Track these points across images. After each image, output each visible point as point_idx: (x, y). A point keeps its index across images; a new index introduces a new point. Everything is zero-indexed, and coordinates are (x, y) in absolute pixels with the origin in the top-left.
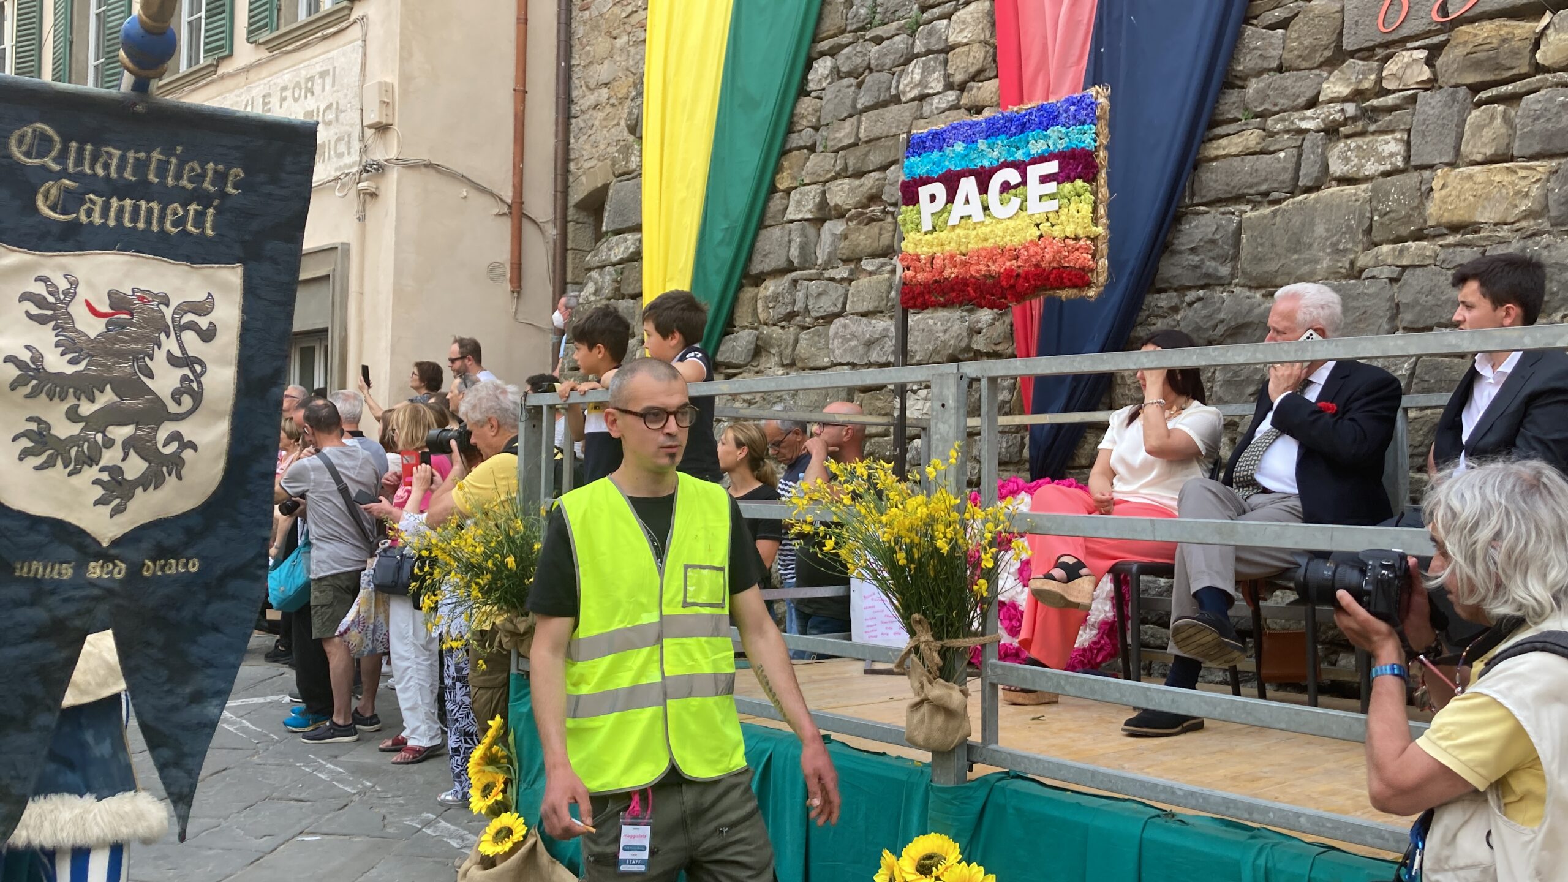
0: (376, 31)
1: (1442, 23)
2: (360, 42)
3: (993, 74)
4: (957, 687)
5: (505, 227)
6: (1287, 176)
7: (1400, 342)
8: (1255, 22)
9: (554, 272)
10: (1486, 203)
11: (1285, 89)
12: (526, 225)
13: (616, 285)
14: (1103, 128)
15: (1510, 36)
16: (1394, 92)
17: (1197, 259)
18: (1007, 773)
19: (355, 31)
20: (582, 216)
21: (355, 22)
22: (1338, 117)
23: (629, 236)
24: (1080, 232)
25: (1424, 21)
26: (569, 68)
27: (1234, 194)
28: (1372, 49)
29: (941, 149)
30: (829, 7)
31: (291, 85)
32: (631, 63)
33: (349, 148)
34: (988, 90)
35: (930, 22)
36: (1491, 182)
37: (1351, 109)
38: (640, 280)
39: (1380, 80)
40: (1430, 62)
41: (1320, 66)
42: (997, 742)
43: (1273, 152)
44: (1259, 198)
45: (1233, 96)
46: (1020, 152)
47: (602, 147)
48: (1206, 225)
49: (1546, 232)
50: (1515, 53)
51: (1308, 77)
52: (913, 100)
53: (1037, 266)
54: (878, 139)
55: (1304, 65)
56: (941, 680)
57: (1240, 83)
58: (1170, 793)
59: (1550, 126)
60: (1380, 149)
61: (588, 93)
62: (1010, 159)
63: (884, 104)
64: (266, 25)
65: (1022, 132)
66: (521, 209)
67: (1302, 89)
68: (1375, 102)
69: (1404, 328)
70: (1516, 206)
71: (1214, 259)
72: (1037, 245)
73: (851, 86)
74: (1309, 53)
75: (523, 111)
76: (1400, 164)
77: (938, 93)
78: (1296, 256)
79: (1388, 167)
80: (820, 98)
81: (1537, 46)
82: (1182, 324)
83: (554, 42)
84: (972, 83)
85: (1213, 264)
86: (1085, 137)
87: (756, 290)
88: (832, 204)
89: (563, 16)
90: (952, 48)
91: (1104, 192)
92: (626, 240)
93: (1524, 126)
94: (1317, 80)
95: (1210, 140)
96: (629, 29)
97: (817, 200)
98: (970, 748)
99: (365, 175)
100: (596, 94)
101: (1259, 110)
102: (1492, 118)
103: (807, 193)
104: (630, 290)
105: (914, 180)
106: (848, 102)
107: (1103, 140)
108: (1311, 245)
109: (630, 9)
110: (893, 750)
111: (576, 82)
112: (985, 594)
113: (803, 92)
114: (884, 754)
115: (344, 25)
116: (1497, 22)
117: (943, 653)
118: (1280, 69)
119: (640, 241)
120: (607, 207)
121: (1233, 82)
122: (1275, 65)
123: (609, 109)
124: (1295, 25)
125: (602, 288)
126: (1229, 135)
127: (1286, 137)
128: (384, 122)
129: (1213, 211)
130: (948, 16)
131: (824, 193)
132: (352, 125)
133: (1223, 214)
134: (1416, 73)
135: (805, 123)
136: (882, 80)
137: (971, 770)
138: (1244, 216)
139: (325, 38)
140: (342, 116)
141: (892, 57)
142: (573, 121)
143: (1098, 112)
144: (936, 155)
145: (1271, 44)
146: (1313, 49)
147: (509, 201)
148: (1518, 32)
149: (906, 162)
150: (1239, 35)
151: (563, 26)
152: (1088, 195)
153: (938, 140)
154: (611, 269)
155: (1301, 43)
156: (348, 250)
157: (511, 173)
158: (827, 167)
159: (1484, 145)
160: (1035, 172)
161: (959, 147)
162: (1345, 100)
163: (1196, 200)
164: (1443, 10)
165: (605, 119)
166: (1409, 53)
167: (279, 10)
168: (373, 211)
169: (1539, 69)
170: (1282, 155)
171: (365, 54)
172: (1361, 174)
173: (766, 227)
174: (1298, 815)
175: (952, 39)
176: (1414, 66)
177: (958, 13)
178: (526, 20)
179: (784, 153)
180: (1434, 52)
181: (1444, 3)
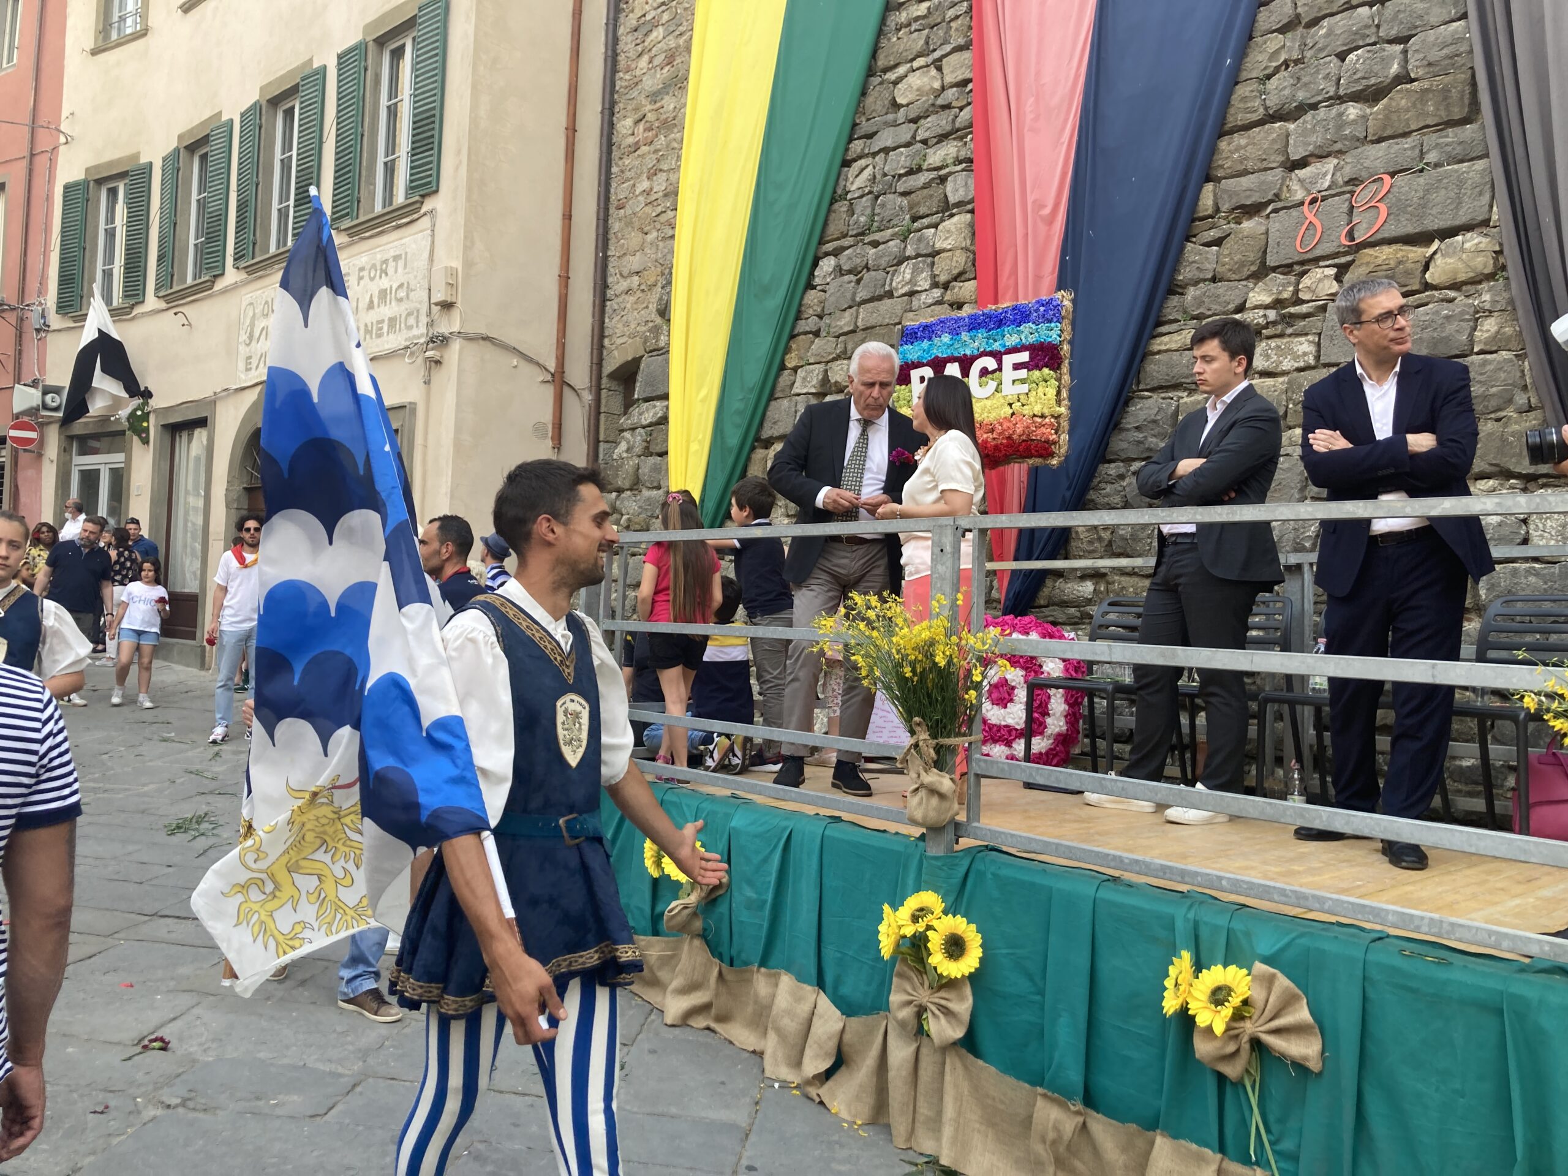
0: (444, 224)
1: (1349, 246)
2: (429, 232)
3: (973, 276)
4: (948, 776)
5: (549, 392)
7: (1310, 509)
8: (1194, 240)
9: (589, 432)
11: (1218, 296)
12: (567, 391)
13: (645, 444)
14: (1066, 325)
15: (1405, 259)
16: (1308, 302)
17: (1141, 435)
18: (986, 846)
19: (425, 222)
20: (614, 385)
21: (425, 214)
22: (1261, 321)
23: (658, 403)
24: (1046, 412)
25: (1334, 244)
26: (606, 258)
27: (1173, 382)
28: (1290, 266)
29: (930, 339)
30: (833, 214)
31: (368, 267)
32: (660, 255)
33: (417, 322)
34: (967, 289)
35: (920, 230)
37: (1272, 315)
38: (666, 440)
39: (1296, 291)
40: (1338, 278)
41: (1247, 279)
42: (979, 821)
44: (1193, 387)
45: (1174, 301)
46: (997, 344)
47: (633, 326)
48: (1149, 408)
50: (1408, 273)
51: (1237, 287)
52: (903, 295)
53: (1009, 438)
54: (873, 327)
55: (1234, 277)
56: (935, 770)
57: (1180, 290)
58: (1119, 863)
59: (1435, 335)
60: (1295, 349)
61: (621, 280)
62: (988, 349)
63: (879, 298)
64: (347, 214)
65: (999, 327)
66: (562, 377)
67: (1232, 297)
68: (1292, 310)
69: (1312, 498)
71: (1155, 436)
72: (1010, 421)
73: (850, 282)
74: (1239, 268)
75: (566, 294)
76: (1312, 362)
77: (926, 290)
79: (1302, 364)
80: (825, 291)
81: (1426, 268)
82: (1127, 489)
83: (594, 236)
84: (954, 283)
85: (1154, 440)
86: (1052, 333)
87: (766, 451)
88: (833, 381)
89: (602, 214)
90: (938, 253)
91: (1066, 378)
92: (655, 407)
94: (1245, 290)
95: (1154, 337)
96: (658, 226)
97: (820, 377)
98: (957, 825)
99: (431, 345)
100: (629, 281)
101: (1195, 313)
103: (812, 371)
104: (658, 449)
105: (906, 363)
106: (849, 295)
107: (1067, 336)
109: (659, 209)
110: (892, 827)
111: (611, 269)
112: (974, 702)
113: (810, 286)
114: (885, 831)
115: (415, 216)
116: (1394, 247)
117: (938, 749)
118: (1214, 280)
119: (667, 407)
120: (639, 378)
121: (1175, 289)
122: (1209, 276)
123: (639, 294)
124: (1228, 244)
125: (633, 447)
126: (1170, 333)
128: (449, 300)
129: (1155, 396)
130: (936, 226)
131: (826, 371)
132: (420, 302)
133: (1164, 398)
134: (1327, 286)
135: (811, 311)
136: (879, 277)
137: (957, 843)
138: (1181, 401)
139: (399, 227)
140: (412, 294)
141: (887, 259)
142: (608, 303)
143: (1063, 313)
144: (925, 344)
145: (1207, 259)
146: (1242, 264)
147: (553, 371)
148: (1411, 255)
149: (901, 349)
150: (1181, 250)
151: (601, 222)
152: (1053, 381)
153: (928, 332)
154: (642, 431)
155: (1232, 259)
156: (415, 409)
157: (555, 346)
158: (829, 350)
160: (1009, 360)
161: (946, 338)
162: (1267, 307)
163: (1141, 387)
164: (1351, 235)
165: (636, 303)
166: (1321, 270)
167: (359, 202)
168: (438, 376)
169: (1427, 286)
171: (433, 242)
172: (1279, 369)
173: (776, 399)
174: (1220, 878)
175: (939, 245)
176: (1325, 281)
177: (944, 224)
178: (571, 216)
179: (793, 337)
180: (1342, 270)
181: (1352, 230)
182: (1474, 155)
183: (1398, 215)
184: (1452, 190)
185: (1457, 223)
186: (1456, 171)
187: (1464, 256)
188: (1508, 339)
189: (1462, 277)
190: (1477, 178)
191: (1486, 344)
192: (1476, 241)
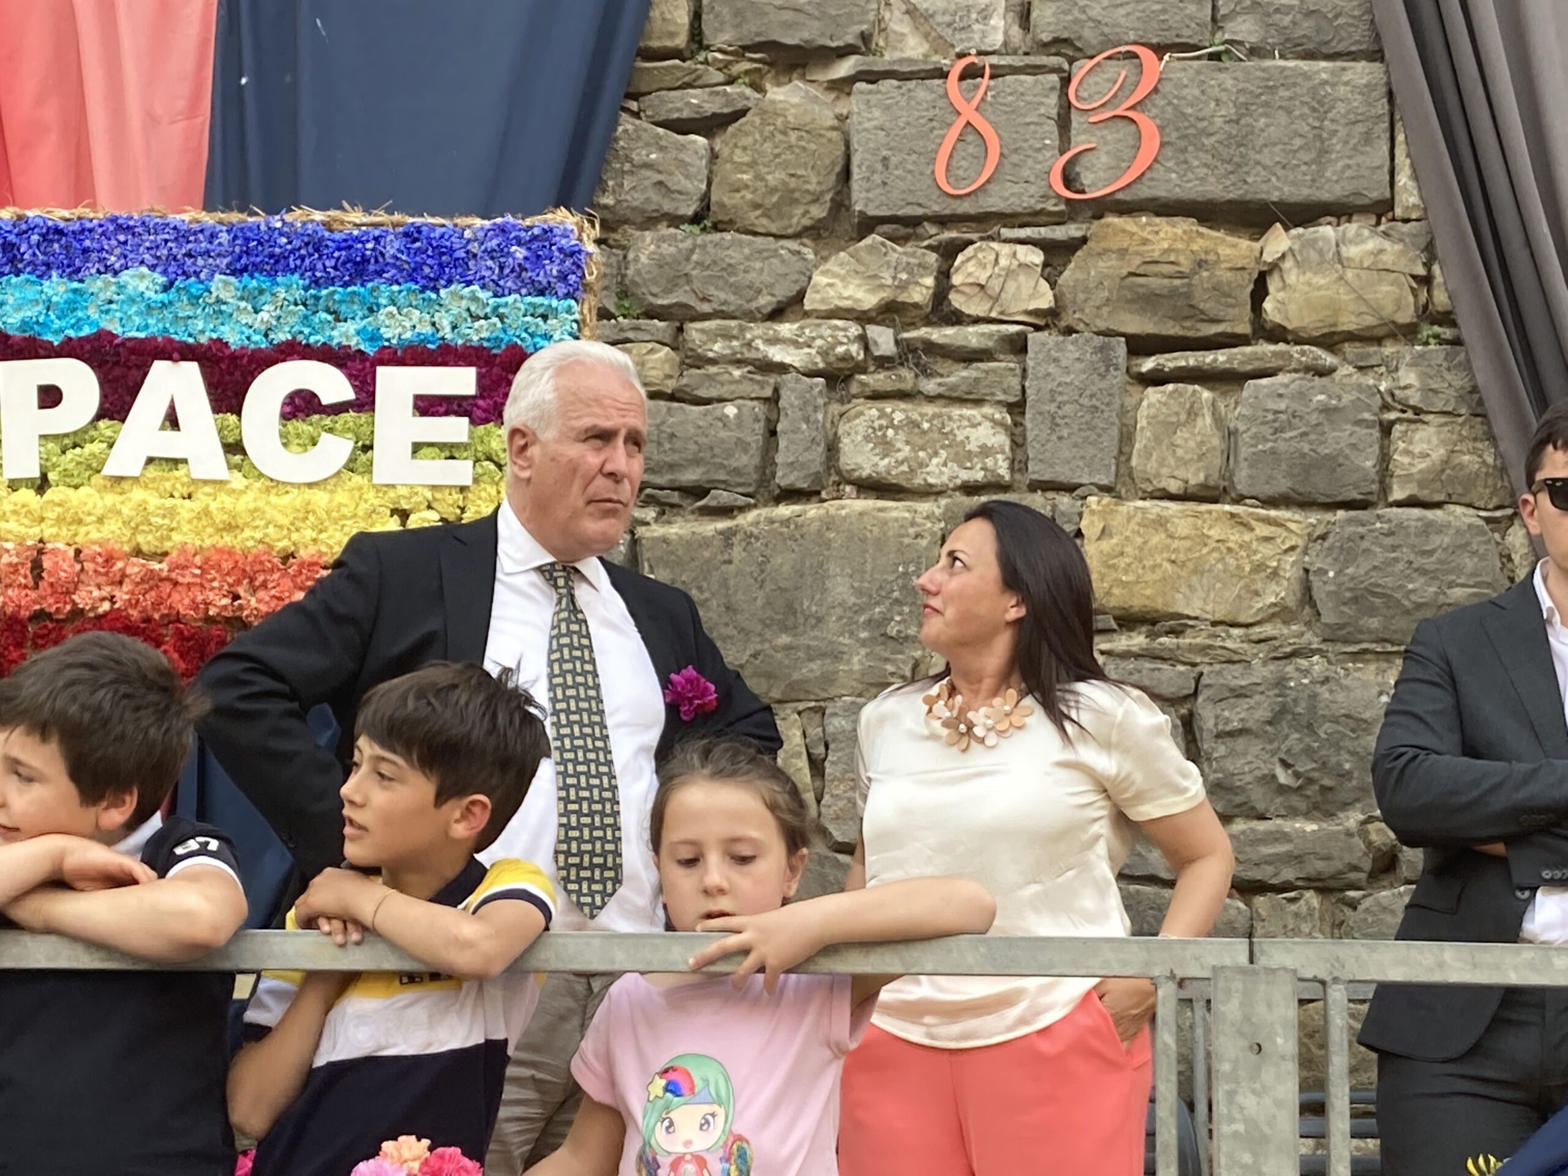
1: (1068, 201)
6: (747, 461)
8: (634, 105)
10: (1194, 579)
11: (730, 269)
15: (1212, 257)
16: (977, 321)
22: (854, 351)
25: (1033, 189)
28: (918, 223)
36: (1204, 539)
39: (943, 290)
40: (1049, 274)
41: (800, 236)
43: (707, 402)
44: (675, 497)
46: (351, 327)
49: (1318, 651)
50: (1219, 291)
51: (775, 254)
55: (765, 224)
59: (1306, 448)
60: (960, 436)
62: (314, 340)
65: (354, 279)
67: (766, 278)
68: (934, 334)
70: (1257, 593)
74: (777, 205)
76: (1004, 471)
78: (785, 639)
79: (979, 476)
81: (1262, 289)
93: (1258, 438)
94: (800, 265)
101: (660, 302)
102: (1193, 413)
108: (819, 620)
116: (1181, 224)
118: (696, 219)
122: (690, 212)
124: (739, 135)
127: (737, 373)
134: (1026, 291)
145: (682, 164)
146: (789, 198)
148: (1224, 251)
153: (63, 249)
155: (759, 177)
159: (1183, 462)
160: (397, 383)
161: (141, 281)
162: (863, 318)
164: (1071, 177)
166: (1005, 249)
169: (1271, 331)
170: (731, 410)
172: (918, 481)
176: (1022, 278)
180: (1058, 257)
181: (1072, 162)
182: (1341, 47)
183: (1184, 151)
184: (1302, 117)
185: (1326, 194)
186: (1306, 76)
187: (1350, 274)
188: (1470, 481)
189: (1349, 323)
190: (1357, 102)
191: (1421, 484)
192: (1371, 245)
